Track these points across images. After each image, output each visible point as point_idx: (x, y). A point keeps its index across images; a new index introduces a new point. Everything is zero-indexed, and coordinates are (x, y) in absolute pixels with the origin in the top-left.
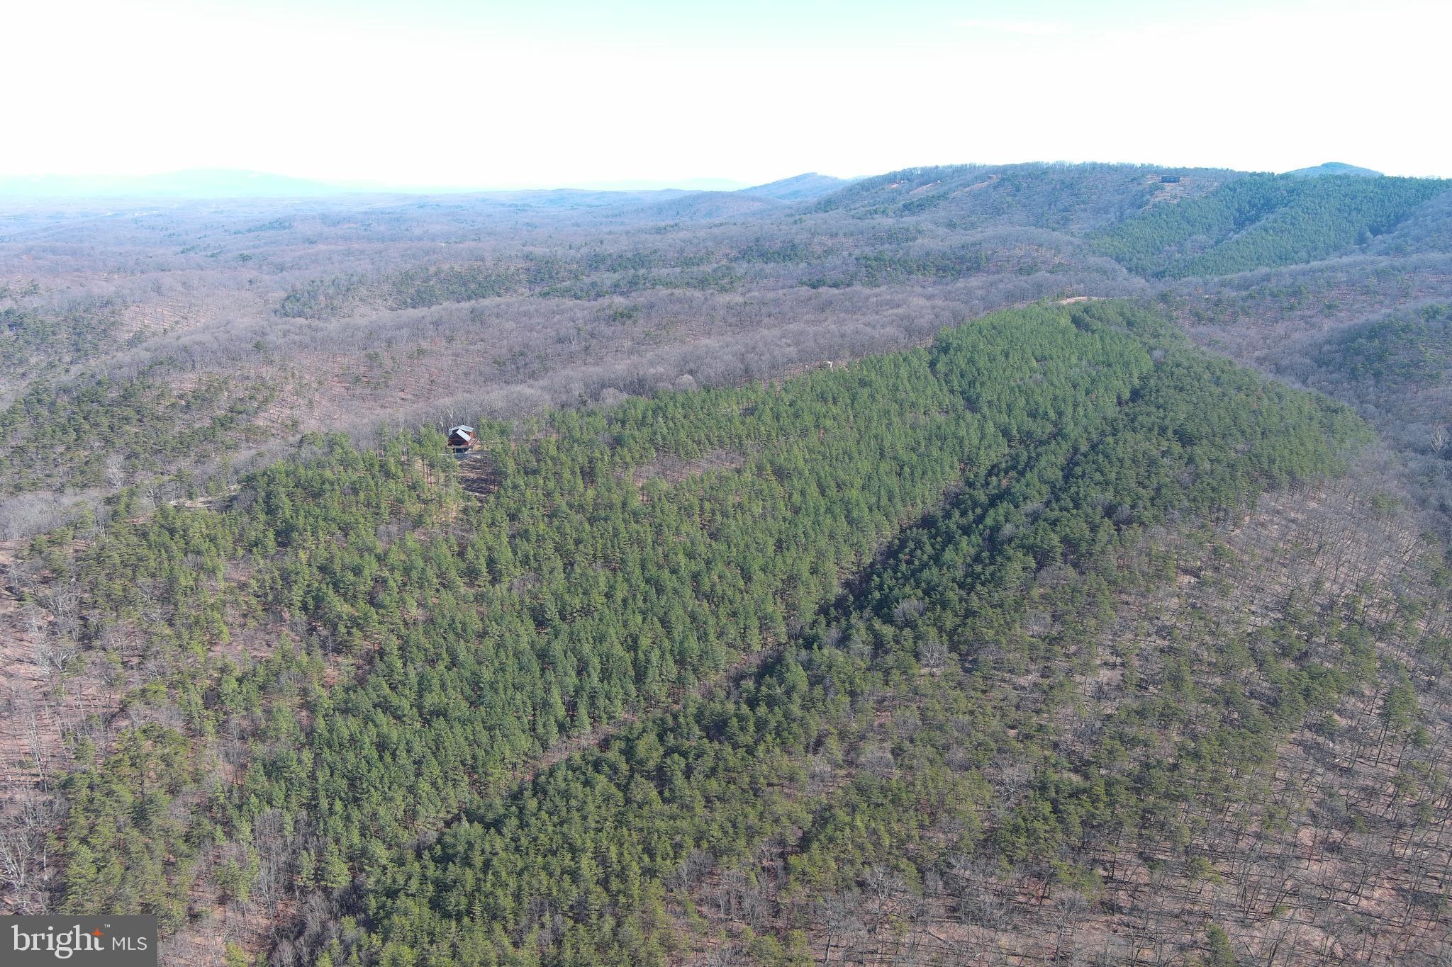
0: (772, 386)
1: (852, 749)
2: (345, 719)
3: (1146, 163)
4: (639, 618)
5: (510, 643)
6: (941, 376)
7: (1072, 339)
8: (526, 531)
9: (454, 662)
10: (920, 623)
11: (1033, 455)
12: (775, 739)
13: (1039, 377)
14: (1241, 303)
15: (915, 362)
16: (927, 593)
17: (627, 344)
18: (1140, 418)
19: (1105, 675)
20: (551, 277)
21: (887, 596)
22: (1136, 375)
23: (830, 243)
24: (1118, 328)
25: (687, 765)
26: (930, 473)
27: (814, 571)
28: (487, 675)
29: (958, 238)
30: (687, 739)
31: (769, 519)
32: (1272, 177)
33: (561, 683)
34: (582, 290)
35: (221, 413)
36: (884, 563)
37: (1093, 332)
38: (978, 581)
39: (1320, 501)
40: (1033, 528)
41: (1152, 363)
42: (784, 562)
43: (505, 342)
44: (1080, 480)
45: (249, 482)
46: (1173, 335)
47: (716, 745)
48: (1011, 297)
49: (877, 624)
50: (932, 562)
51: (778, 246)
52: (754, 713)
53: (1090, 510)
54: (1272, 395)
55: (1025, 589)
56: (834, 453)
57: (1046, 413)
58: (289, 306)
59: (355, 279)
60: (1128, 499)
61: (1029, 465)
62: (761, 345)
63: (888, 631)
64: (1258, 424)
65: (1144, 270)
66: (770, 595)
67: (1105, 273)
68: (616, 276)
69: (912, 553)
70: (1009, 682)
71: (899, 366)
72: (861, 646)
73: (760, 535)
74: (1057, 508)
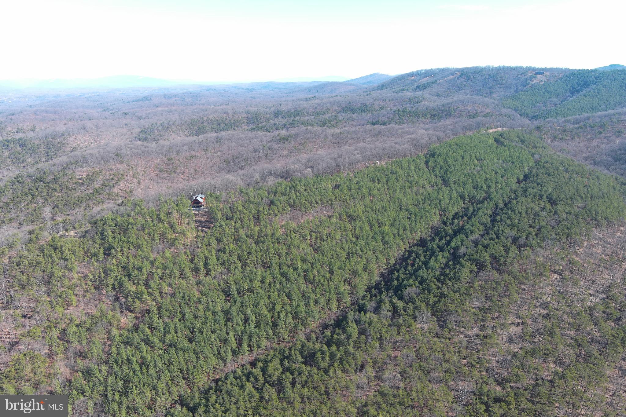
0: (348, 174)
1: (380, 370)
2: (126, 348)
3: (528, 66)
4: (276, 294)
5: (211, 307)
6: (431, 168)
7: (495, 149)
8: (224, 248)
9: (183, 319)
10: (417, 300)
11: (476, 209)
12: (339, 365)
13: (479, 169)
14: (575, 131)
15: (418, 161)
16: (421, 283)
17: (285, 152)
18: (529, 190)
19: (513, 329)
20: (257, 121)
21: (401, 284)
22: (526, 167)
23: (382, 104)
24: (517, 144)
25: (293, 378)
26: (424, 218)
27: (365, 269)
28: (198, 324)
29: (441, 101)
30: (294, 363)
31: (344, 241)
32: (588, 71)
33: (234, 329)
34: (269, 127)
36: (400, 264)
37: (505, 146)
38: (447, 278)
39: (622, 232)
40: (475, 249)
41: (534, 161)
42: (350, 264)
43: (230, 152)
44: (499, 223)
45: (94, 224)
46: (543, 147)
47: (309, 368)
48: (465, 129)
49: (395, 300)
50: (424, 266)
51: (359, 105)
52: (329, 350)
53: (505, 240)
54: (594, 177)
55: (471, 283)
56: (377, 207)
57: (482, 187)
60: (524, 235)
61: (474, 214)
62: (345, 154)
63: (400, 304)
64: (588, 193)
65: (528, 115)
66: (343, 282)
67: (509, 117)
68: (285, 121)
69: (414, 260)
70: (463, 333)
71: (410, 164)
72: (386, 312)
73: (338, 250)
74: (488, 238)
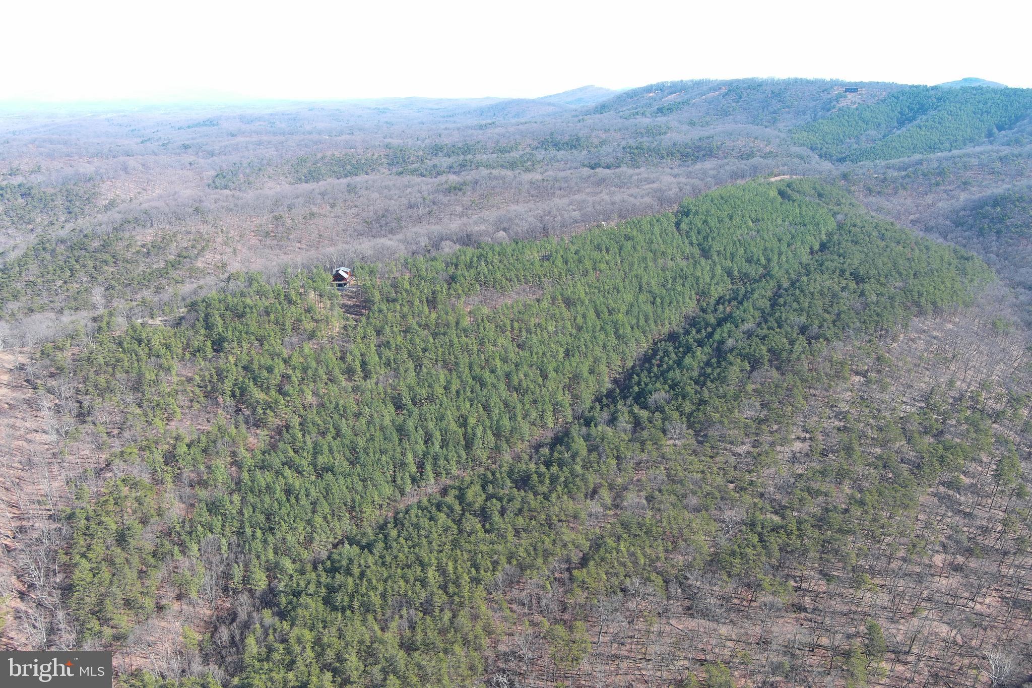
0: (562, 240)
1: (618, 495)
2: (262, 473)
3: (834, 78)
4: (468, 404)
5: (377, 421)
6: (683, 232)
7: (778, 206)
8: (388, 342)
9: (338, 434)
10: (667, 408)
11: (749, 289)
12: (563, 489)
13: (754, 233)
14: (901, 180)
15: (665, 222)
16: (672, 387)
17: (459, 209)
18: (826, 264)
19: (798, 446)
20: (404, 161)
21: (643, 390)
22: (824, 232)
23: (604, 136)
24: (812, 199)
25: (502, 507)
26: (675, 302)
27: (591, 372)
28: (361, 443)
29: (696, 134)
30: (502, 489)
31: (560, 334)
32: (926, 89)
33: (413, 449)
34: (426, 170)
35: (171, 258)
36: (641, 366)
37: (794, 201)
38: (709, 379)
39: (954, 324)
40: (748, 342)
41: (835, 224)
42: (571, 365)
43: (371, 208)
44: (782, 308)
45: (193, 306)
46: (851, 204)
47: (522, 493)
48: (735, 175)
49: (636, 409)
50: (675, 366)
51: (566, 138)
52: (549, 471)
53: (789, 330)
54: (922, 247)
55: (742, 385)
56: (607, 288)
57: (759, 260)
58: (218, 181)
59: (265, 162)
60: (816, 322)
61: (746, 297)
62: (554, 210)
63: (644, 414)
64: (911, 268)
65: (831, 156)
66: (560, 388)
67: (802, 158)
68: (450, 160)
69: (661, 359)
70: (730, 450)
71: (652, 226)
72: (625, 424)
73: (553, 346)
74: (765, 327)
